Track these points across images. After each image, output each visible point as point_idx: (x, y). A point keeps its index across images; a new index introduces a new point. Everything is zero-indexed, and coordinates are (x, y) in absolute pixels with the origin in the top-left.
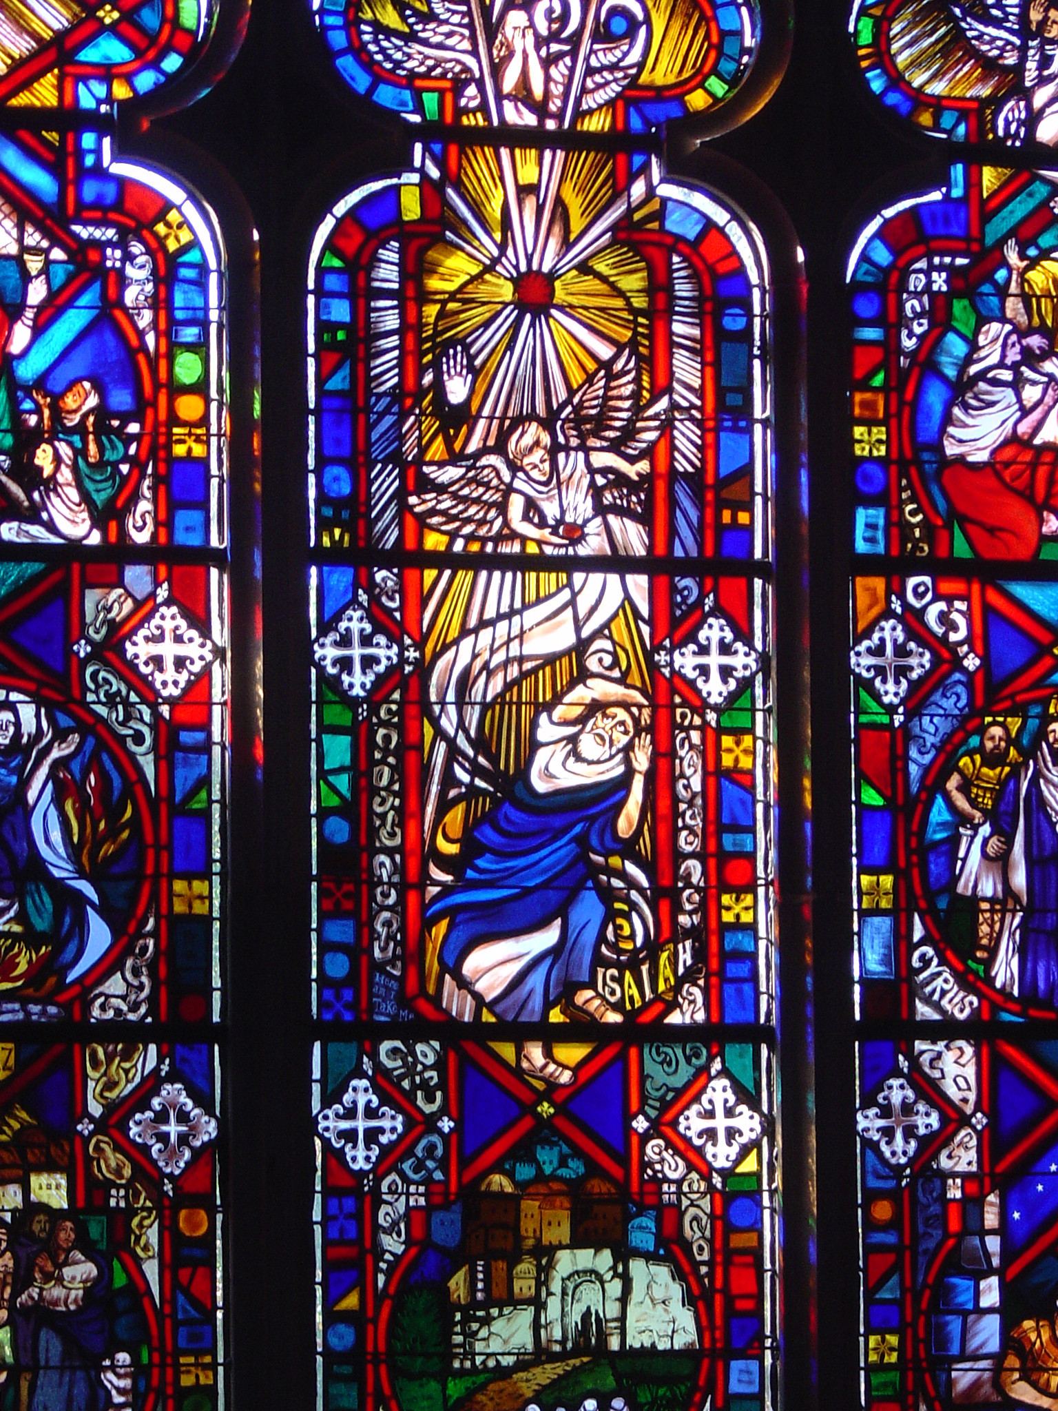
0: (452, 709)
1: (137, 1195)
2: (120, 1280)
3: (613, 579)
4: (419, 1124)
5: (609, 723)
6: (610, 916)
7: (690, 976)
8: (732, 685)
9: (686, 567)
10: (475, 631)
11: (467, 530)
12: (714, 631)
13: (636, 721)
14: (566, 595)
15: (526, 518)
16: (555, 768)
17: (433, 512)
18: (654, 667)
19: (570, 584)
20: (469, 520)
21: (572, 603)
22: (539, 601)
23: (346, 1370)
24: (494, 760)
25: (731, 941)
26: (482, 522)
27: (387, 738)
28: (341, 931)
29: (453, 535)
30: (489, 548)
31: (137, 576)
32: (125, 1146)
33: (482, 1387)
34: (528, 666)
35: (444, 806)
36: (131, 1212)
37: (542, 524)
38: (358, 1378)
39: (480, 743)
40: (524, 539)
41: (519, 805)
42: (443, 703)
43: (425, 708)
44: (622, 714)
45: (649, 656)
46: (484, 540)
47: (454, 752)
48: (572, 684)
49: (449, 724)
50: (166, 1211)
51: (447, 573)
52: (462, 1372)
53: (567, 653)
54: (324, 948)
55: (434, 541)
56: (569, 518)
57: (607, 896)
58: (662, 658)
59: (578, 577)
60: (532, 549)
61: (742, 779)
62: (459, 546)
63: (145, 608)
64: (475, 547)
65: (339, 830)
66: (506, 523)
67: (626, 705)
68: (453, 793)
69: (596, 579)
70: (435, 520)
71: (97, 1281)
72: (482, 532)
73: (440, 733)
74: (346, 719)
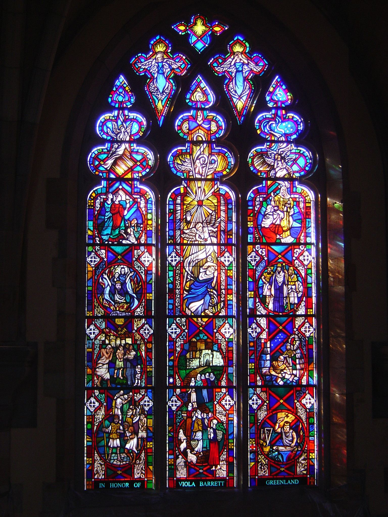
0: (188, 267)
1: (141, 341)
2: (139, 354)
3: (212, 247)
4: (183, 331)
5: (211, 269)
6: (211, 299)
7: (223, 308)
8: (229, 263)
9: (223, 245)
10: (191, 255)
11: (190, 240)
12: (227, 254)
13: (215, 269)
14: (205, 249)
15: (199, 238)
16: (203, 276)
17: (185, 237)
18: (218, 260)
19: (205, 248)
20: (190, 238)
21: (206, 251)
22: (201, 250)
23: (171, 368)
24: (194, 275)
25: (229, 302)
26: (192, 238)
27: (178, 272)
28: (171, 301)
29: (188, 241)
30: (193, 242)
31: (142, 248)
32: (140, 334)
33: (191, 371)
34: (199, 260)
35: (186, 282)
36: (140, 344)
37: (201, 239)
38: (173, 370)
39: (192, 272)
40: (198, 241)
41: (198, 282)
42: (186, 266)
43: (184, 267)
44: (213, 267)
45: (217, 259)
46: (192, 241)
47: (188, 274)
48: (206, 263)
49: (187, 269)
50: (146, 344)
51: (187, 246)
52: (189, 369)
53: (205, 258)
54: (169, 304)
55: (185, 242)
56: (205, 238)
57: (210, 295)
58: (219, 259)
59: (206, 246)
60: (200, 242)
61: (231, 277)
62: (189, 242)
63: (143, 253)
64: (191, 242)
65: (171, 286)
66: (196, 239)
67: (213, 266)
68: (188, 280)
69: (209, 247)
70: (185, 238)
71: (135, 354)
72: (192, 240)
73: (186, 271)
74: (172, 269)
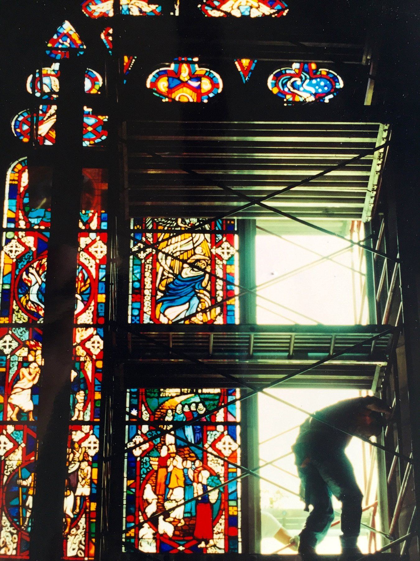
1: (87, 358)
3: (202, 235)
5: (201, 263)
6: (200, 302)
7: (219, 315)
8: (230, 256)
9: (219, 232)
11: (168, 225)
12: (226, 245)
13: (207, 263)
14: (191, 238)
15: (182, 223)
16: (188, 273)
17: (161, 222)
18: (211, 253)
19: (192, 236)
20: (169, 223)
21: (192, 240)
22: (185, 239)
23: (135, 396)
24: (173, 271)
25: (229, 308)
27: (149, 267)
28: (137, 305)
29: (165, 227)
30: (173, 229)
31: (93, 236)
32: (84, 348)
33: (167, 400)
34: (182, 252)
35: (162, 280)
36: (85, 362)
37: (185, 224)
38: (137, 398)
39: (170, 268)
40: (181, 227)
41: (179, 280)
43: (157, 261)
44: (203, 262)
45: (210, 250)
46: (172, 227)
47: (164, 270)
48: (192, 256)
49: (163, 263)
50: (93, 362)
51: (163, 234)
52: (163, 397)
53: (191, 250)
54: (132, 309)
55: (160, 228)
56: (192, 223)
57: (199, 298)
58: (213, 250)
59: (194, 235)
60: (183, 229)
61: (232, 274)
62: (166, 228)
63: (94, 242)
64: (170, 229)
65: (137, 285)
66: (177, 224)
67: (204, 260)
68: (164, 278)
69: (198, 235)
70: (160, 224)
73: (161, 265)
74: (139, 263)
